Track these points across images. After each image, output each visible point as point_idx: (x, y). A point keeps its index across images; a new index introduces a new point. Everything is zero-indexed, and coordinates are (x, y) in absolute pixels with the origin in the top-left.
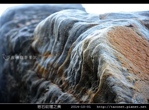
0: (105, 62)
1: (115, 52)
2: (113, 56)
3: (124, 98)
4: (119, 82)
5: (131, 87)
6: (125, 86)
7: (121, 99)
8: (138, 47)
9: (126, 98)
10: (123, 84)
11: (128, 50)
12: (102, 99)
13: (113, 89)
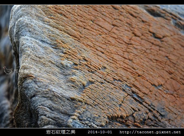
0: (24, 53)
1: (52, 31)
2: (46, 39)
3: (51, 118)
4: (45, 89)
5: (73, 97)
6: (57, 97)
7: (46, 120)
8: (115, 19)
9: (58, 118)
10: (53, 92)
11: (88, 27)
12: (25, 119)
13: (34, 103)
